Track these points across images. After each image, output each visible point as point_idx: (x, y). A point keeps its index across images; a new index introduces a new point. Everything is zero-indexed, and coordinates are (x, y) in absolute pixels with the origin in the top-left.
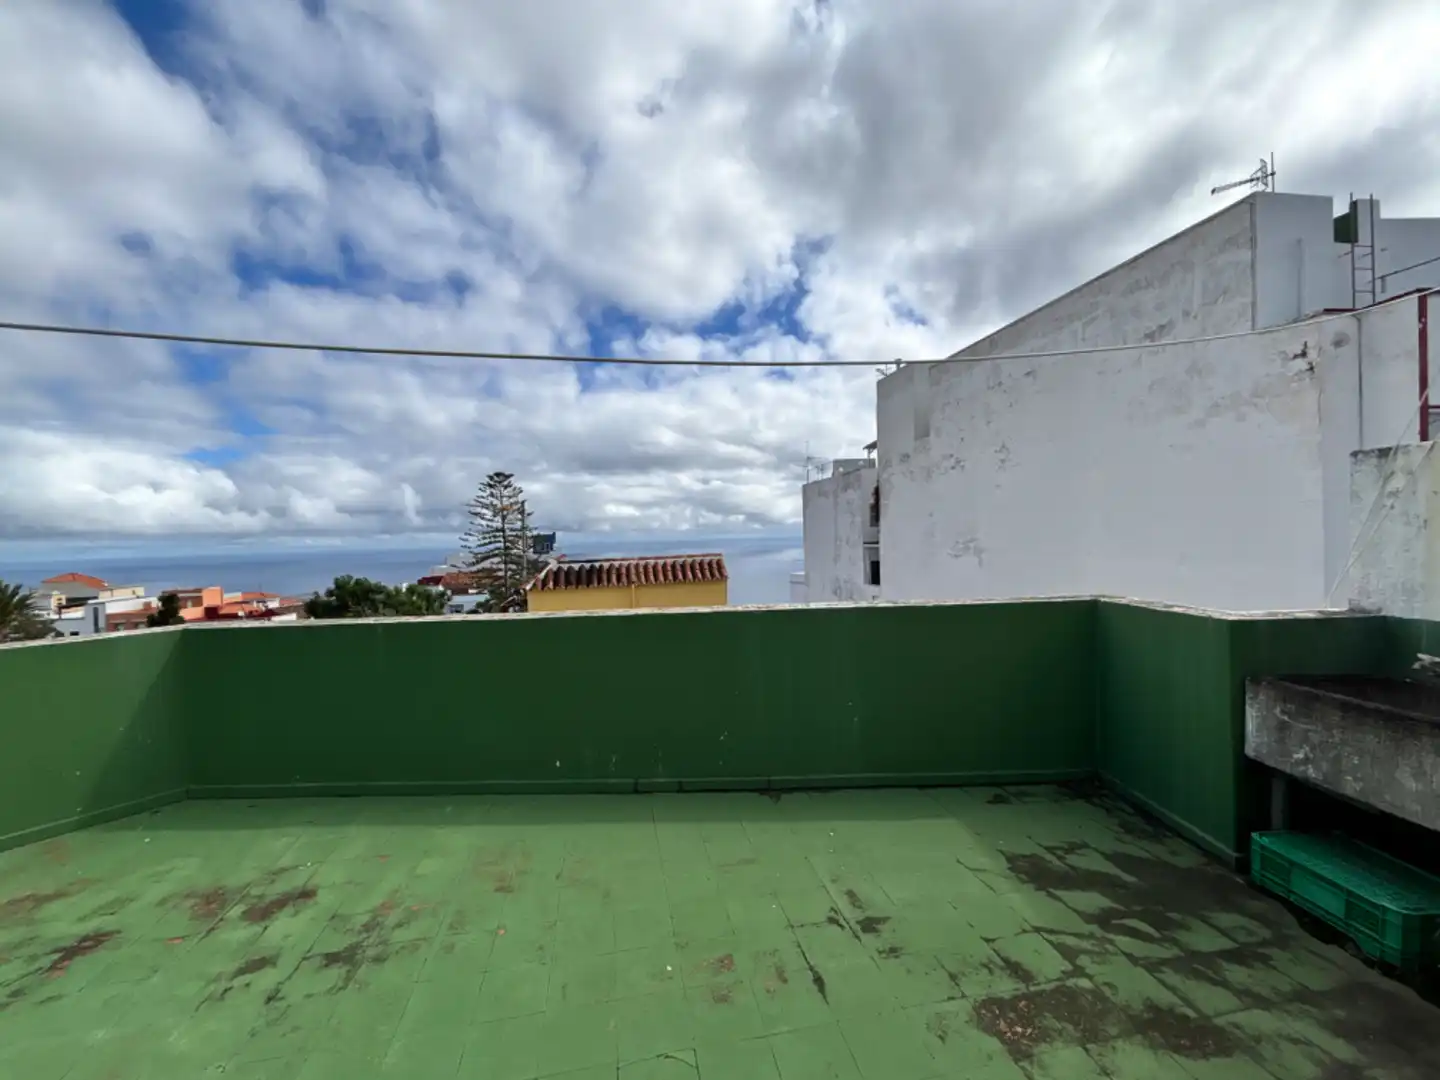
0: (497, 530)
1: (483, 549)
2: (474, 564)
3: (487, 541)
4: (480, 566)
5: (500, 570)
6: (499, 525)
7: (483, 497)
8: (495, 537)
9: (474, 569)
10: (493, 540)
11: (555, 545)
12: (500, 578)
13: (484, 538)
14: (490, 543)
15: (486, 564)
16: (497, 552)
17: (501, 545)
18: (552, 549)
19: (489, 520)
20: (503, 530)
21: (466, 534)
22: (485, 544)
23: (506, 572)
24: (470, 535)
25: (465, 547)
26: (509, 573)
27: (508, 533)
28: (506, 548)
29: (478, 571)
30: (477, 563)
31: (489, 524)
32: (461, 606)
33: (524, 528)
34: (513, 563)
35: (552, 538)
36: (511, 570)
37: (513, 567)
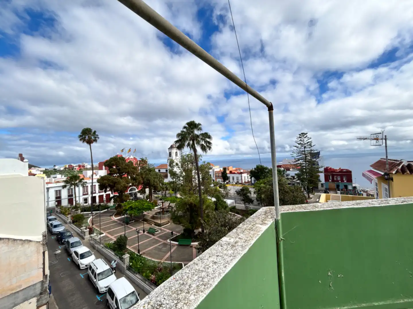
0: (303, 151)
1: (298, 157)
2: (295, 162)
3: (299, 155)
4: (297, 163)
5: (304, 164)
6: (303, 150)
7: (297, 141)
8: (302, 153)
9: (295, 163)
10: (301, 154)
11: (320, 156)
12: (304, 166)
13: (298, 154)
14: (301, 155)
15: (299, 162)
16: (302, 158)
17: (304, 156)
19: (300, 148)
21: (293, 153)
22: (299, 156)
23: (306, 164)
24: (294, 153)
25: (293, 157)
26: (307, 165)
27: (306, 152)
28: (306, 157)
29: (297, 164)
30: (297, 161)
31: (300, 149)
32: (289, 174)
33: (311, 150)
34: (308, 162)
35: (318, 153)
36: (307, 164)
37: (308, 163)
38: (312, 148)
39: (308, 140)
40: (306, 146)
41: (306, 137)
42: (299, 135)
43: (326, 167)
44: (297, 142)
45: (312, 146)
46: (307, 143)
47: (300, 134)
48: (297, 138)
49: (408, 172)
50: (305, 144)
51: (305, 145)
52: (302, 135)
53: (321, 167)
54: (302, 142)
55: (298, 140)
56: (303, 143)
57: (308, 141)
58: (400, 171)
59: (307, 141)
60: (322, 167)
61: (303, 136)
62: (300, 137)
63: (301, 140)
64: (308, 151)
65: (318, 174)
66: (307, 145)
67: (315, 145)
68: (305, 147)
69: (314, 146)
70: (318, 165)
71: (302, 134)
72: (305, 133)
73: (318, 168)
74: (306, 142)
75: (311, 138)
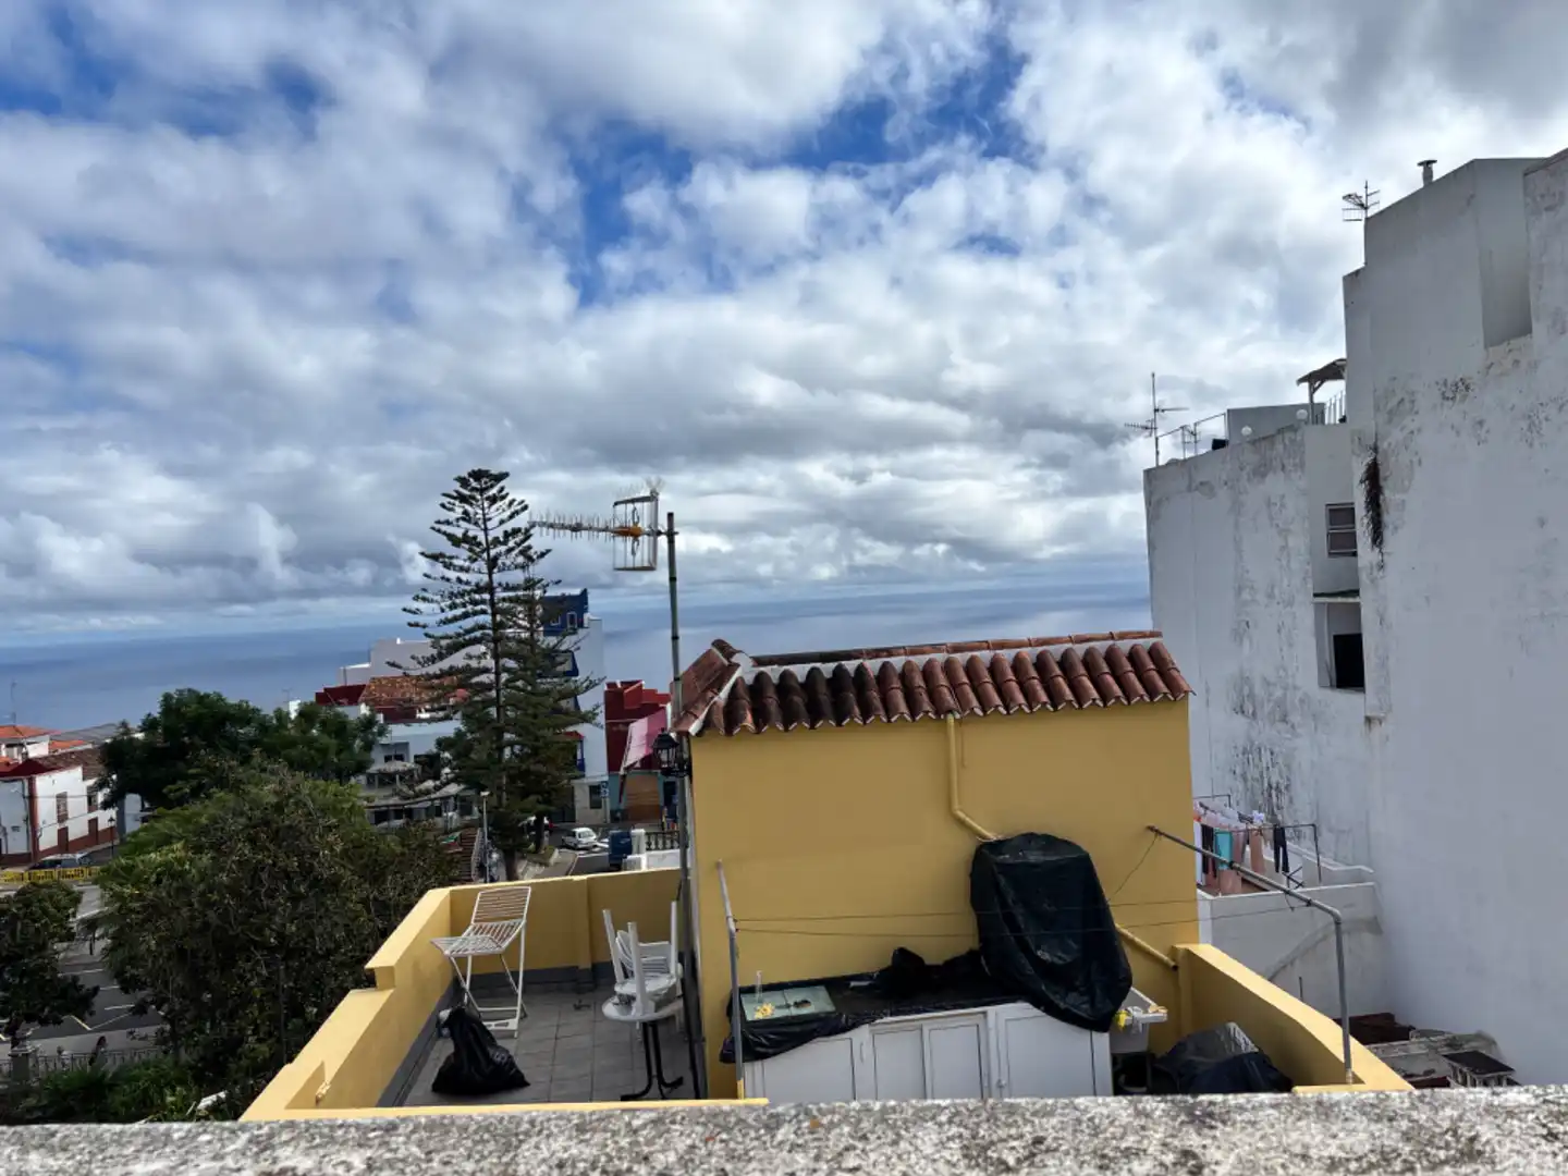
0: (479, 589)
1: (452, 629)
2: (433, 660)
3: (459, 611)
4: (445, 664)
5: (486, 670)
6: (483, 578)
7: (448, 523)
8: (475, 603)
9: (434, 669)
10: (470, 608)
11: (587, 616)
12: (488, 687)
13: (453, 606)
14: (466, 615)
15: (458, 660)
16: (478, 634)
17: (486, 619)
18: (581, 625)
19: (462, 569)
20: (490, 588)
21: (416, 598)
22: (455, 619)
23: (498, 674)
24: (424, 599)
25: (417, 625)
26: (504, 677)
27: (500, 594)
28: (497, 626)
29: (443, 674)
30: (441, 657)
31: (464, 576)
32: (405, 745)
33: (530, 584)
34: (510, 656)
35: (583, 601)
36: (508, 670)
37: (511, 664)
38: (536, 570)
39: (511, 517)
40: (500, 554)
41: (493, 500)
42: (457, 486)
43: (622, 683)
44: (444, 528)
45: (530, 559)
46: (507, 535)
47: (464, 474)
48: (446, 500)
49: (749, 721)
50: (496, 542)
51: (493, 552)
52: (474, 484)
53: (587, 688)
54: (474, 531)
55: (452, 516)
56: (481, 537)
57: (509, 526)
58: (718, 717)
59: (502, 522)
60: (592, 685)
61: (482, 491)
62: (463, 499)
63: (466, 517)
64: (507, 588)
65: (571, 729)
66: (503, 548)
67: (548, 551)
68: (492, 563)
69: (542, 555)
70: (575, 672)
71: (478, 475)
72: (494, 471)
73: (573, 694)
74: (500, 535)
75: (526, 508)
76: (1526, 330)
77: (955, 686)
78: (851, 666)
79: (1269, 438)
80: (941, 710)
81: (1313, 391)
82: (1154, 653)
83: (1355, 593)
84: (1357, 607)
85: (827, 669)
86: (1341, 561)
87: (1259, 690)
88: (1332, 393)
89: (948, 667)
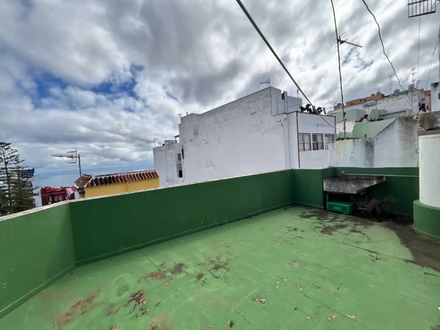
0: (2, 169)
5: (5, 187)
6: (4, 166)
11: (34, 174)
12: (7, 190)
16: (2, 178)
17: (5, 175)
18: (33, 176)
20: (6, 168)
23: (9, 187)
26: (11, 188)
27: (9, 170)
28: (8, 177)
33: (18, 167)
34: (13, 183)
35: (33, 171)
37: (13, 185)
38: (20, 165)
39: (12, 153)
40: (9, 161)
41: (7, 149)
43: (44, 187)
45: (19, 162)
46: (11, 157)
49: (95, 185)
50: (7, 158)
51: (6, 161)
53: (36, 189)
56: (3, 158)
57: (11, 155)
58: (90, 185)
59: (9, 154)
60: (37, 188)
61: (2, 147)
64: (11, 168)
65: (31, 197)
66: (10, 160)
67: (24, 160)
68: (6, 163)
69: (22, 161)
70: (32, 185)
71: (1, 143)
72: (7, 143)
73: (32, 190)
74: (9, 156)
75: (17, 151)
76: (198, 134)
77: (128, 178)
78: (111, 176)
79: (170, 145)
80: (126, 181)
81: (176, 138)
82: (155, 172)
83: (181, 165)
84: (181, 167)
85: (108, 177)
86: (180, 161)
87: (170, 178)
88: (178, 139)
89: (127, 176)
